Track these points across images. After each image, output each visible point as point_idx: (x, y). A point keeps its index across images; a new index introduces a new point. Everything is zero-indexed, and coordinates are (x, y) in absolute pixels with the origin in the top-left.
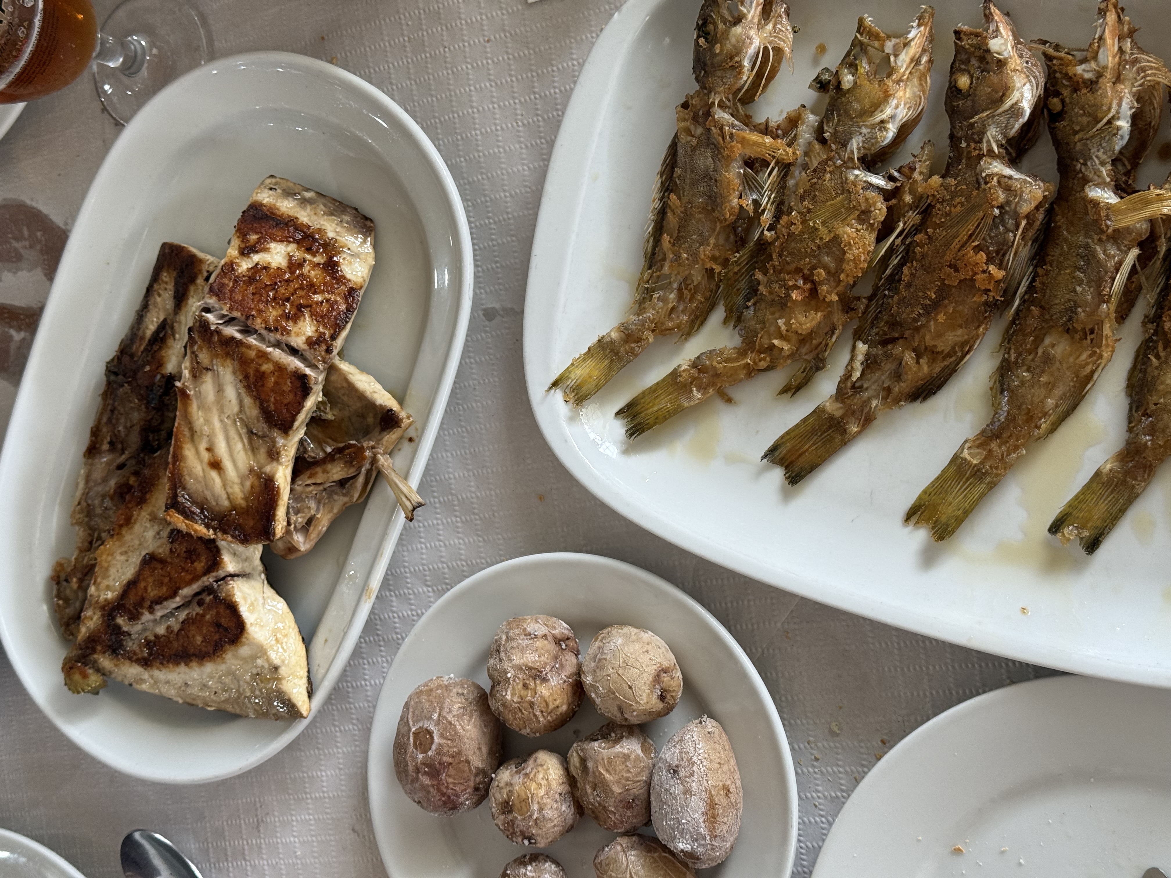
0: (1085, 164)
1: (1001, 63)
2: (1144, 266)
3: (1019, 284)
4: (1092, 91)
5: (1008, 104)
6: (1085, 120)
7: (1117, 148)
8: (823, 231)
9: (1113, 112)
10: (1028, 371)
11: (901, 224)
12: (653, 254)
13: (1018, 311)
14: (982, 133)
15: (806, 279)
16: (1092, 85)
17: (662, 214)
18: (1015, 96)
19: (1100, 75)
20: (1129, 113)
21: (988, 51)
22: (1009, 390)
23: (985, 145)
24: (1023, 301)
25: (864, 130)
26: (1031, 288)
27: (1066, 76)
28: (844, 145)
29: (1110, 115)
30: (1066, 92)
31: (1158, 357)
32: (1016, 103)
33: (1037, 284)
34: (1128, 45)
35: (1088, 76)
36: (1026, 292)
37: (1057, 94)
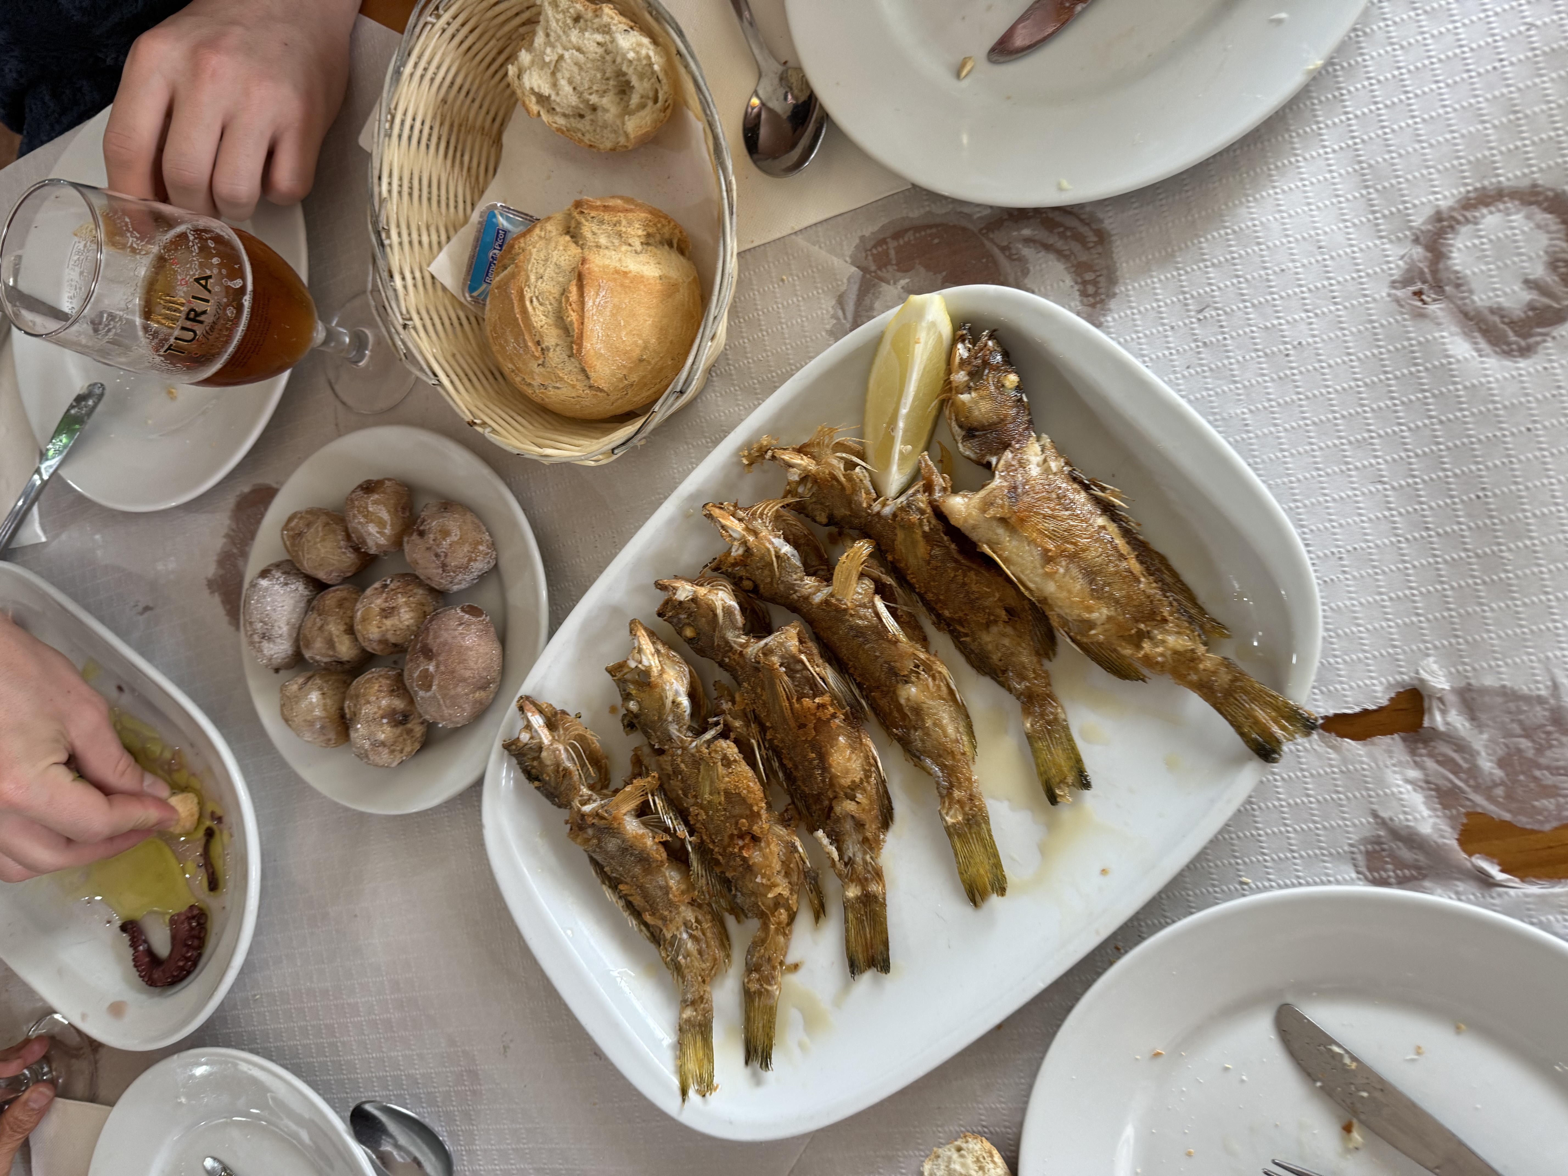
0: (796, 591)
1: (694, 600)
2: (895, 601)
3: (852, 691)
4: (752, 554)
5: (719, 612)
6: (766, 572)
7: (799, 564)
8: (716, 799)
9: (772, 550)
10: (916, 730)
11: (753, 741)
12: (652, 934)
13: (871, 706)
14: (727, 643)
15: (741, 836)
16: (748, 551)
17: (630, 906)
18: (719, 605)
19: (744, 543)
20: (782, 540)
21: (681, 602)
22: (922, 753)
23: (735, 646)
24: (866, 698)
25: (670, 719)
26: (859, 686)
27: (734, 565)
28: (670, 739)
29: (773, 553)
30: (743, 573)
31: (966, 635)
32: (724, 607)
33: (858, 680)
34: (741, 513)
35: (741, 551)
36: (861, 692)
37: (741, 578)
